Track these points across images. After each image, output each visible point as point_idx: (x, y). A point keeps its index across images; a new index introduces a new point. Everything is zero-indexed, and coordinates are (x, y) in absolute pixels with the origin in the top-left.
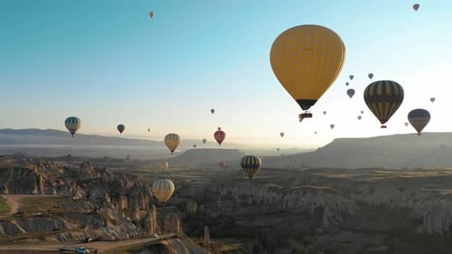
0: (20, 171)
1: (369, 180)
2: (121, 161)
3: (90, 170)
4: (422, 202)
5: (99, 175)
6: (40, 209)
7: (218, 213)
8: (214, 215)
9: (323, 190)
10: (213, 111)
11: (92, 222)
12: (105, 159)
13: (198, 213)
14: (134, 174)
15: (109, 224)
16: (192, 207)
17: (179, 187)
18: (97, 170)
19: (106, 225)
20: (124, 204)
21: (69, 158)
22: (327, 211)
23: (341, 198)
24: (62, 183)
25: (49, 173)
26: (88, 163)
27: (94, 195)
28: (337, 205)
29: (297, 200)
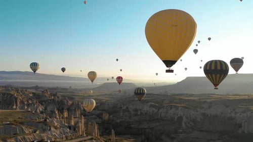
0: (6, 95)
1: (209, 101)
2: (66, 89)
3: (47, 94)
4: (240, 114)
5: (53, 97)
6: (9, 120)
7: (121, 120)
8: (118, 121)
9: (182, 106)
10: (117, 60)
11: (42, 127)
12: (57, 88)
13: (109, 119)
14: (74, 97)
15: (52, 129)
16: (106, 117)
17: (99, 104)
18: (51, 94)
19: (50, 129)
20: (66, 114)
21: (37, 88)
22: (184, 119)
23: (192, 111)
24: (30, 102)
25: (23, 96)
26: (47, 91)
27: (49, 109)
28: (190, 115)
29: (167, 113)
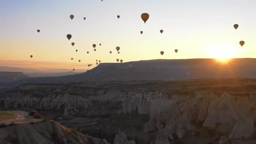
23: (81, 98)
29: (50, 101)
